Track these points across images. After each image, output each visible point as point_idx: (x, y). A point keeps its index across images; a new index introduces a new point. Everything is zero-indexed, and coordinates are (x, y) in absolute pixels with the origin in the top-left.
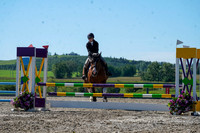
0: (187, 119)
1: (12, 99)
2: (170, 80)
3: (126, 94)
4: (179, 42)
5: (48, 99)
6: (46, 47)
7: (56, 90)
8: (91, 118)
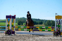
0: (59, 38)
1: (4, 31)
2: (53, 26)
3: (40, 30)
4: (56, 14)
5: (16, 31)
6: (15, 15)
7: (18, 29)
8: (29, 37)
